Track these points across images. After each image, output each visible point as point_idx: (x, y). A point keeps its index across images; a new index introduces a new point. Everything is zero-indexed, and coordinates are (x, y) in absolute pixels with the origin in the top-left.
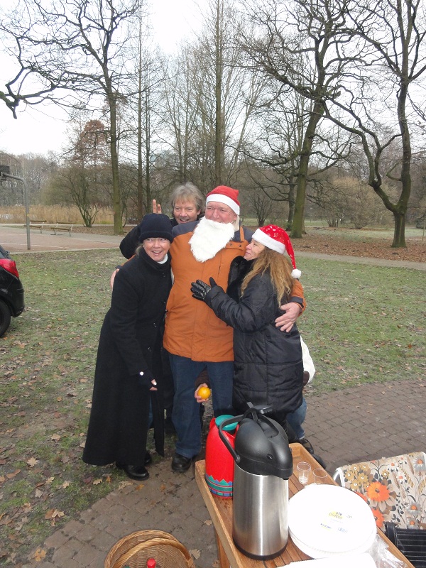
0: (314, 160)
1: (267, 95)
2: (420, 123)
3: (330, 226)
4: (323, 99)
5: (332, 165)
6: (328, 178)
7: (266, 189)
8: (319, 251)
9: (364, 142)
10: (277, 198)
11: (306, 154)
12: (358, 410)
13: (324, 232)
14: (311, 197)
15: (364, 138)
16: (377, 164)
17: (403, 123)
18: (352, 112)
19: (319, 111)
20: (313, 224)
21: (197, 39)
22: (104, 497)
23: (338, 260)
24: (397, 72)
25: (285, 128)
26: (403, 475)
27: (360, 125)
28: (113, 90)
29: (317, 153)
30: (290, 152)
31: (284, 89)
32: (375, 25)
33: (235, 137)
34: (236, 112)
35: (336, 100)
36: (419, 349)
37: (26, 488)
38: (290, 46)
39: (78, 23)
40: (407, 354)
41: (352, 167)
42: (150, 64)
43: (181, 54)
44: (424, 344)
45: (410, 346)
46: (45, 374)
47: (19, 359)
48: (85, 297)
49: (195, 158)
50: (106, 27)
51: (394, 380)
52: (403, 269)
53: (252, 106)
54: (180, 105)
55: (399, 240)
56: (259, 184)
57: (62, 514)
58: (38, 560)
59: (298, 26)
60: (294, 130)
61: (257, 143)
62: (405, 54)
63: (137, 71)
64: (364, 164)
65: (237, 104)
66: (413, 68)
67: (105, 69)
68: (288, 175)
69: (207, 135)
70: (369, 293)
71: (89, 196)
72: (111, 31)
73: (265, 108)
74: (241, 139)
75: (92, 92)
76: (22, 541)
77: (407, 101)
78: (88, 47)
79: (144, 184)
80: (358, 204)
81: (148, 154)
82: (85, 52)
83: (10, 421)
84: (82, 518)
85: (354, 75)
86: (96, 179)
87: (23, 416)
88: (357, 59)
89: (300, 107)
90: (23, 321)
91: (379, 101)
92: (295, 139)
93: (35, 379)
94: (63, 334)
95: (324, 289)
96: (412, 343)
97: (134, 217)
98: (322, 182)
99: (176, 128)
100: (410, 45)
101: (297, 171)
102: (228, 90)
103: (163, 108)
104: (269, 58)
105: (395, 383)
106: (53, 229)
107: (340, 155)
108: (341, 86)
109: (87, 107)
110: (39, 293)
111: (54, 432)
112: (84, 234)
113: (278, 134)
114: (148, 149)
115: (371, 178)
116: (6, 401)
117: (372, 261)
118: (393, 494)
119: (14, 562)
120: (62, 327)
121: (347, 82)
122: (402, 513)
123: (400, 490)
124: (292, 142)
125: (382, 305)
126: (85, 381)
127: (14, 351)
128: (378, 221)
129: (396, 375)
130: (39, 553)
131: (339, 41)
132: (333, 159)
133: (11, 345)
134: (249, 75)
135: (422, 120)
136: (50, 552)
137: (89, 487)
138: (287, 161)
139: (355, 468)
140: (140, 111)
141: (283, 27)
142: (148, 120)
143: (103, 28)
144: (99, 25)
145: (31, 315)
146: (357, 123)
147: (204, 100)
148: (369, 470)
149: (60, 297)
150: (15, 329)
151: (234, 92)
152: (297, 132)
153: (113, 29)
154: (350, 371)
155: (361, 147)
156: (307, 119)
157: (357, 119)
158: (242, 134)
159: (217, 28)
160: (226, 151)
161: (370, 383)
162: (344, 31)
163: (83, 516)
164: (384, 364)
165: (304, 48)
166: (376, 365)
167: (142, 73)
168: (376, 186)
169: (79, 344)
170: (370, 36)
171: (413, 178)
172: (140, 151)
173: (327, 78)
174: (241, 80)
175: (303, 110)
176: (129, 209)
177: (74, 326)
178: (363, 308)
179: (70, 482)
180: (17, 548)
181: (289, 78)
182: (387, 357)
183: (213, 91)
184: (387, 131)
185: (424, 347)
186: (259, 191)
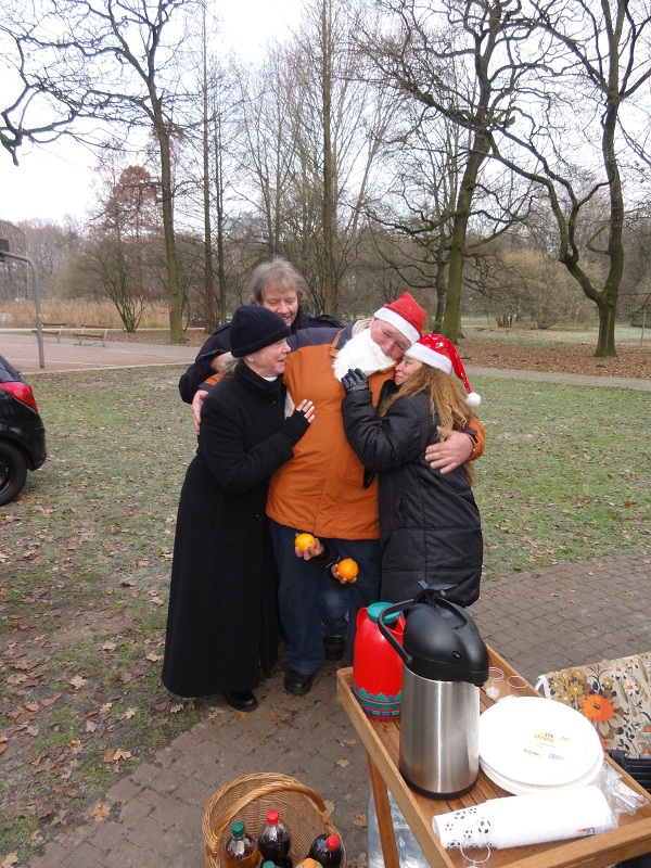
0: (474, 223)
1: (402, 123)
2: (638, 165)
3: (500, 325)
4: (488, 129)
5: (503, 231)
6: (496, 251)
7: (401, 271)
8: (485, 364)
9: (552, 195)
10: (419, 284)
11: (462, 215)
12: (555, 599)
13: (491, 335)
14: (471, 281)
15: (551, 188)
16: (572, 229)
17: (611, 166)
18: (533, 149)
19: (483, 147)
20: (474, 323)
21: (292, 35)
22: (187, 730)
23: (515, 378)
24: (602, 85)
25: (429, 175)
26: (633, 684)
27: (546, 168)
28: (164, 119)
29: (478, 213)
30: (438, 213)
31: (427, 114)
32: (567, 13)
33: (353, 191)
34: (354, 150)
35: (508, 130)
36: (641, 509)
37: (72, 718)
38: (436, 47)
39: (109, 14)
40: (624, 516)
41: (533, 234)
42: (220, 77)
43: (267, 61)
44: (648, 501)
45: (627, 505)
46: (85, 555)
47: (43, 533)
48: (135, 440)
49: (292, 224)
50: (152, 20)
51: (605, 555)
52: (613, 390)
53: (379, 141)
54: (266, 142)
55: (606, 345)
56: (390, 262)
57: (128, 754)
58: (99, 819)
59: (449, 15)
60: (443, 178)
61: (387, 200)
62: (614, 56)
63: (201, 89)
64: (552, 229)
65: (355, 138)
66: (625, 80)
67: (152, 87)
68: (436, 248)
69: (309, 187)
70: (563, 426)
71: (130, 284)
72: (160, 27)
73: (398, 144)
74: (362, 193)
75: (132, 122)
76: (73, 793)
77: (617, 131)
78: (124, 52)
79: (215, 265)
80: (543, 291)
81: (220, 219)
82: (120, 60)
83: (38, 624)
84: (158, 760)
85: (534, 91)
86: (139, 258)
87: (57, 616)
88: (539, 66)
89: (453, 142)
90: (45, 476)
91: (573, 131)
92: (445, 193)
93: (69, 562)
94: (106, 495)
95: (495, 422)
96: (631, 500)
97: (200, 315)
98: (487, 258)
99: (261, 176)
100: (621, 41)
101: (449, 242)
102: (340, 115)
103: (241, 147)
104: (404, 66)
105: (607, 558)
106: (77, 335)
107: (514, 215)
108: (515, 108)
109: (125, 146)
110: (64, 434)
111: (106, 638)
112: (125, 343)
113: (419, 184)
114: (220, 211)
115: (563, 250)
116: (30, 594)
117: (566, 378)
118: (619, 711)
119: (65, 823)
120: (103, 484)
121: (525, 101)
122: (632, 737)
123: (629, 706)
124: (441, 196)
125: (584, 443)
126: (146, 564)
127: (35, 521)
128: (573, 316)
129: (608, 548)
130: (100, 811)
131: (512, 38)
132: (505, 222)
133: (30, 513)
134: (373, 92)
135: (640, 160)
136: (116, 808)
137: (165, 716)
138: (433, 226)
139: (565, 676)
140: (206, 150)
141: (425, 16)
142: (218, 165)
143: (146, 21)
144: (140, 16)
145: (55, 467)
146: (541, 165)
147: (303, 133)
148: (585, 678)
149: (96, 440)
150: (33, 488)
151: (350, 119)
152: (447, 179)
153: (162, 23)
154: (540, 542)
155: (546, 203)
156: (464, 161)
157: (541, 158)
158: (364, 184)
159: (324, 20)
160: (339, 212)
161: (571, 560)
162: (519, 22)
163: (159, 756)
164: (590, 531)
165: (459, 49)
166: (578, 534)
167: (208, 92)
168: (570, 263)
169: (132, 509)
170: (559, 29)
171: (626, 249)
172: (207, 214)
173: (494, 96)
174: (361, 101)
175: (456, 146)
176: (192, 304)
177: (122, 483)
178: (556, 449)
179: (135, 709)
180: (66, 804)
181: (435, 97)
182: (595, 521)
183: (318, 119)
184: (586, 177)
185: (648, 506)
186: (392, 274)
